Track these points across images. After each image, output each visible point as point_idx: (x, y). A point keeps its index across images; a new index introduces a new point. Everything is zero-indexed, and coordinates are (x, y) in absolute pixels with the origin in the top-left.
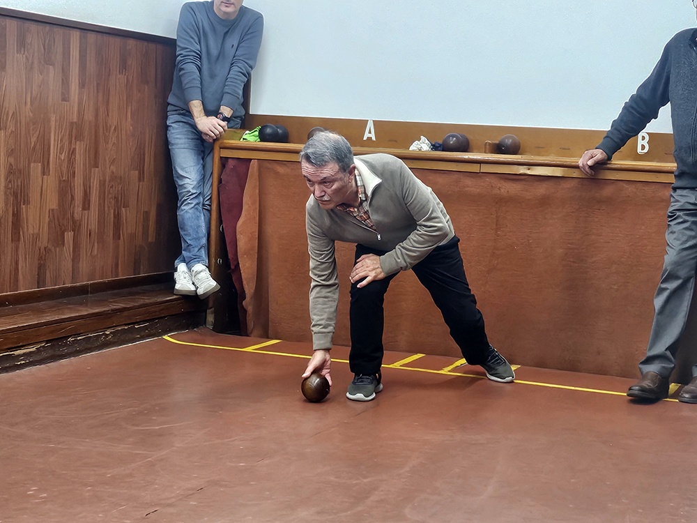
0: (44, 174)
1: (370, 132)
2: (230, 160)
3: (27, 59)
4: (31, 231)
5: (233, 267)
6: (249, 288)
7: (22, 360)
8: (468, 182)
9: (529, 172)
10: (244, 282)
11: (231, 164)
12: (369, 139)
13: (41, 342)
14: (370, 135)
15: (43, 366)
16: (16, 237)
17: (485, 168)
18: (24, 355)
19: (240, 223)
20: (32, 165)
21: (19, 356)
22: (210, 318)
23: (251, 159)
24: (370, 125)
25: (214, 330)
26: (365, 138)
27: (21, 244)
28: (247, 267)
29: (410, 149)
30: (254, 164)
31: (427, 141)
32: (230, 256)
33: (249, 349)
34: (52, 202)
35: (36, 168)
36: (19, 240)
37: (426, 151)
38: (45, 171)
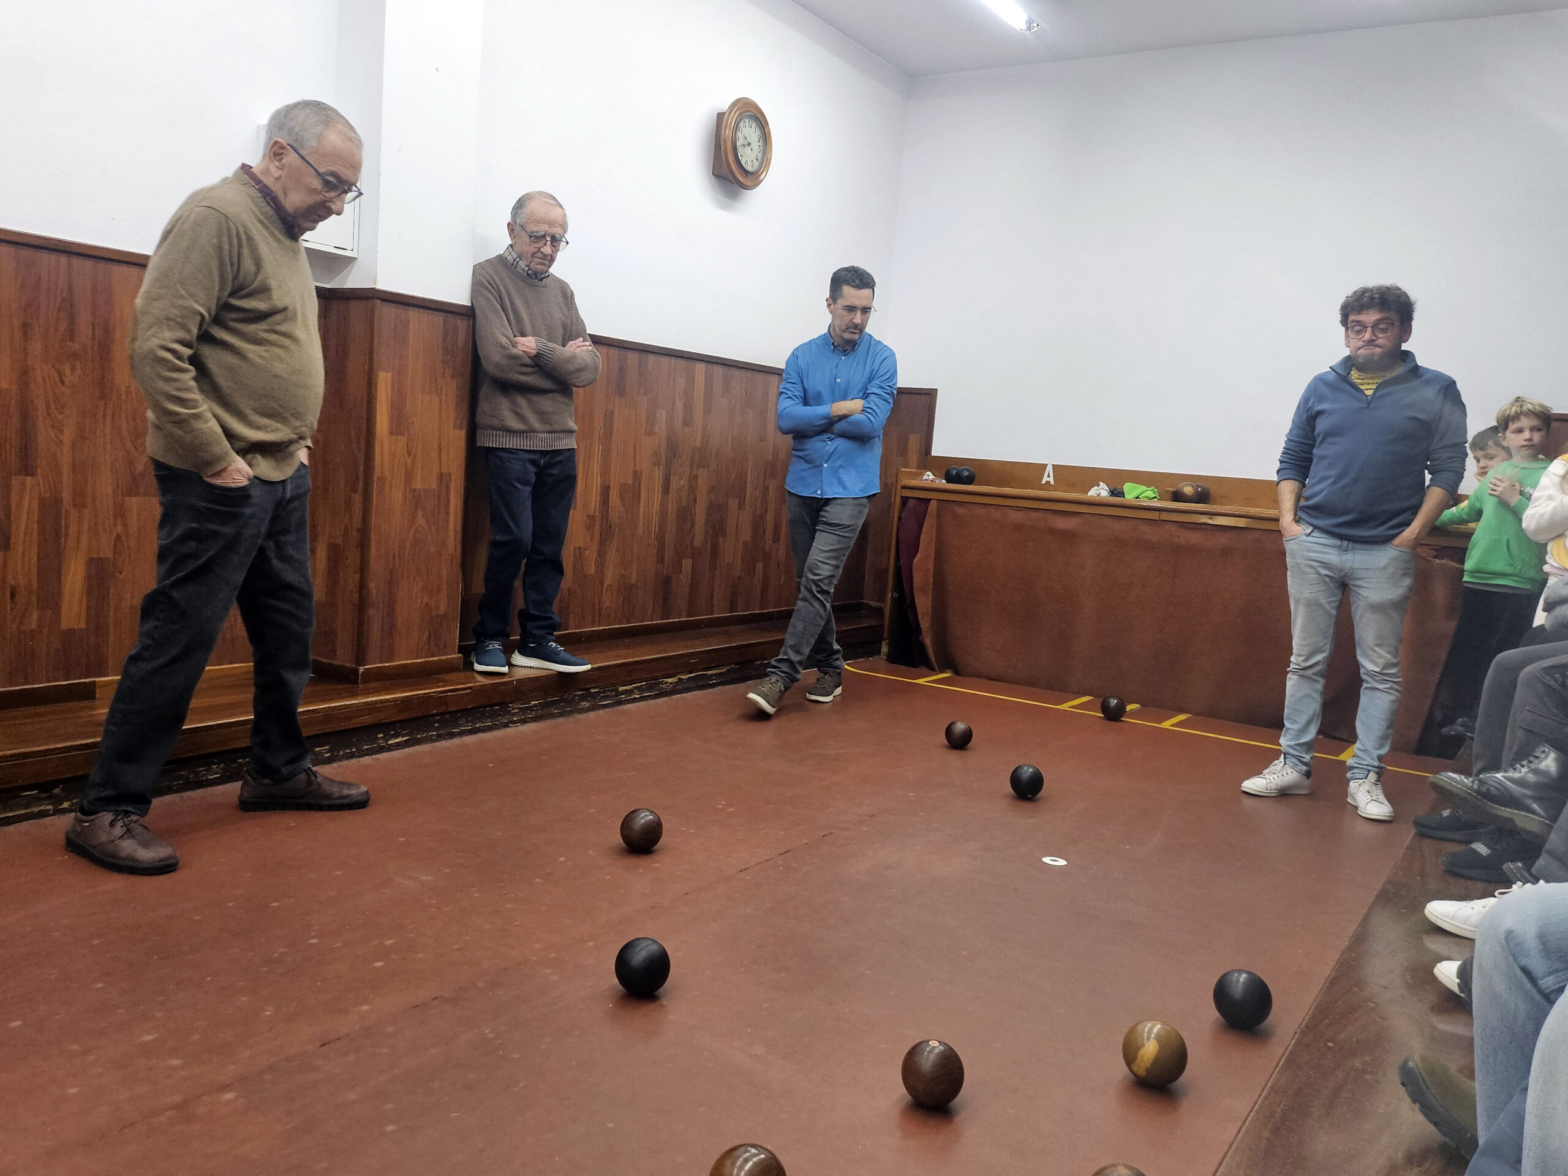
0: (740, 509)
1: (1049, 476)
2: (910, 499)
3: (730, 403)
4: (726, 562)
5: (908, 601)
6: (925, 623)
7: (715, 679)
8: (1143, 527)
9: (1210, 522)
10: (920, 617)
11: (911, 503)
12: (1048, 482)
13: (731, 664)
14: (1048, 479)
15: (732, 686)
16: (713, 567)
17: (1165, 516)
18: (716, 675)
19: (916, 560)
20: (730, 500)
21: (712, 675)
22: (885, 649)
23: (931, 499)
24: (1049, 469)
25: (887, 660)
26: (1043, 482)
27: (717, 572)
28: (923, 604)
29: (1089, 494)
30: (933, 504)
31: (1106, 487)
32: (906, 589)
33: (921, 681)
34: (746, 535)
35: (733, 504)
36: (715, 569)
37: (1105, 497)
38: (741, 506)
